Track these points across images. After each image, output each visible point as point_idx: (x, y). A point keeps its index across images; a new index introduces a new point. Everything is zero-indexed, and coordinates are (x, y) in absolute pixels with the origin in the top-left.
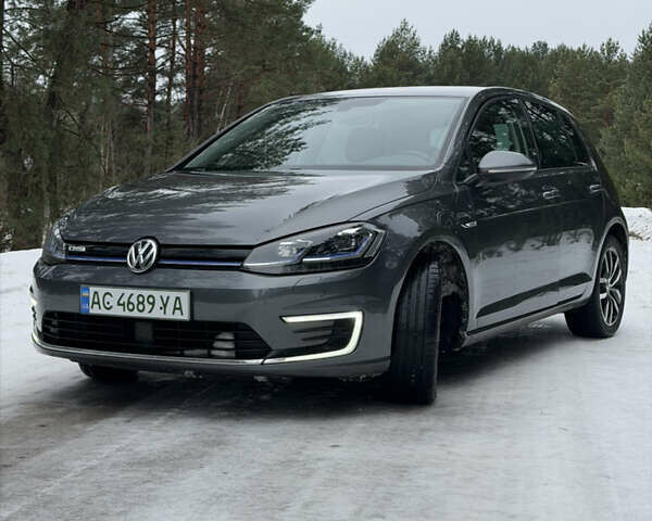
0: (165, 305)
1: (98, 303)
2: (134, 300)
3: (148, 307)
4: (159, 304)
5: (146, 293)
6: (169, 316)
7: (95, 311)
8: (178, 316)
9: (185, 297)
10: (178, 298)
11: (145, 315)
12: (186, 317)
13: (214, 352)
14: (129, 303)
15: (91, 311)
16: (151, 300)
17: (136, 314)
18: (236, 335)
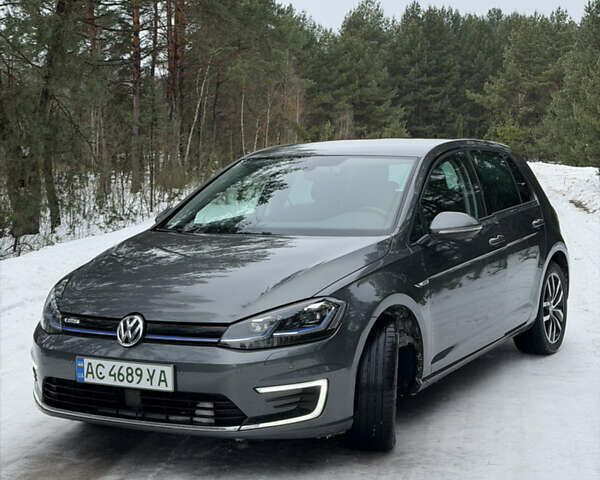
0: (152, 377)
1: (92, 373)
2: (123, 371)
3: (136, 378)
4: (146, 376)
5: (134, 366)
6: (155, 387)
7: (89, 379)
8: (162, 387)
9: (169, 370)
10: (162, 372)
11: (133, 385)
12: (170, 388)
13: (196, 419)
14: (119, 374)
15: (86, 380)
16: (139, 372)
17: (125, 384)
18: (215, 405)
